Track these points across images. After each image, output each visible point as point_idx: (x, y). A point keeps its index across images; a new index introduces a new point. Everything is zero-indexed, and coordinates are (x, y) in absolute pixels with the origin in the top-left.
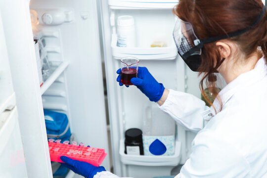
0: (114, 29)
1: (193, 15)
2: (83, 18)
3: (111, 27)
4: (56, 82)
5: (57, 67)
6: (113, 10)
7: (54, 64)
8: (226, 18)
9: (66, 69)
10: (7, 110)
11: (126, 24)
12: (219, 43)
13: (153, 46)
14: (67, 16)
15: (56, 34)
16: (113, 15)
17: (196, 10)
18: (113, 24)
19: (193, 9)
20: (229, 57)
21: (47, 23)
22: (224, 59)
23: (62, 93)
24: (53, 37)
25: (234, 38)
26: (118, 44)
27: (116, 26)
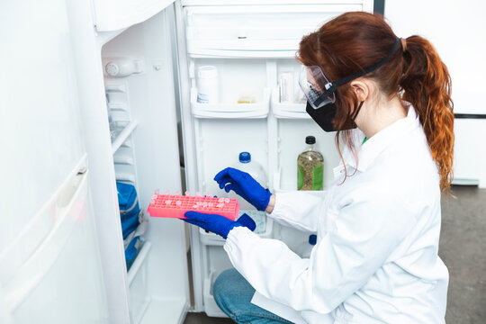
0: (194, 82)
1: (319, 55)
2: (156, 69)
3: (190, 80)
4: (123, 146)
5: (123, 128)
6: (193, 59)
7: (119, 124)
8: (359, 51)
9: (134, 130)
10: (80, 173)
11: (209, 75)
12: (354, 83)
13: (240, 102)
14: (136, 65)
15: (121, 88)
16: (192, 65)
17: (323, 48)
18: (192, 75)
19: (319, 48)
20: (367, 98)
21: (113, 74)
22: (362, 103)
23: (129, 160)
24: (118, 91)
25: (371, 74)
26: (199, 100)
27: (196, 78)
